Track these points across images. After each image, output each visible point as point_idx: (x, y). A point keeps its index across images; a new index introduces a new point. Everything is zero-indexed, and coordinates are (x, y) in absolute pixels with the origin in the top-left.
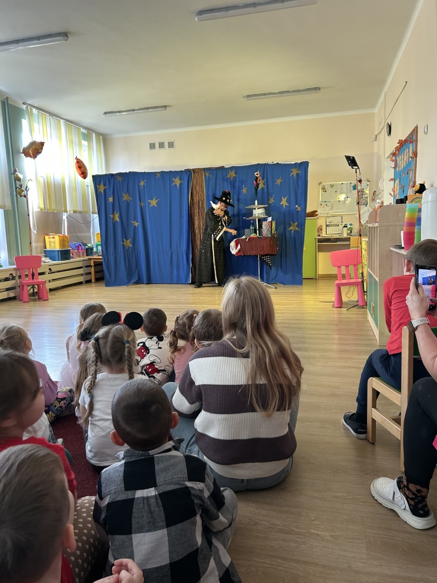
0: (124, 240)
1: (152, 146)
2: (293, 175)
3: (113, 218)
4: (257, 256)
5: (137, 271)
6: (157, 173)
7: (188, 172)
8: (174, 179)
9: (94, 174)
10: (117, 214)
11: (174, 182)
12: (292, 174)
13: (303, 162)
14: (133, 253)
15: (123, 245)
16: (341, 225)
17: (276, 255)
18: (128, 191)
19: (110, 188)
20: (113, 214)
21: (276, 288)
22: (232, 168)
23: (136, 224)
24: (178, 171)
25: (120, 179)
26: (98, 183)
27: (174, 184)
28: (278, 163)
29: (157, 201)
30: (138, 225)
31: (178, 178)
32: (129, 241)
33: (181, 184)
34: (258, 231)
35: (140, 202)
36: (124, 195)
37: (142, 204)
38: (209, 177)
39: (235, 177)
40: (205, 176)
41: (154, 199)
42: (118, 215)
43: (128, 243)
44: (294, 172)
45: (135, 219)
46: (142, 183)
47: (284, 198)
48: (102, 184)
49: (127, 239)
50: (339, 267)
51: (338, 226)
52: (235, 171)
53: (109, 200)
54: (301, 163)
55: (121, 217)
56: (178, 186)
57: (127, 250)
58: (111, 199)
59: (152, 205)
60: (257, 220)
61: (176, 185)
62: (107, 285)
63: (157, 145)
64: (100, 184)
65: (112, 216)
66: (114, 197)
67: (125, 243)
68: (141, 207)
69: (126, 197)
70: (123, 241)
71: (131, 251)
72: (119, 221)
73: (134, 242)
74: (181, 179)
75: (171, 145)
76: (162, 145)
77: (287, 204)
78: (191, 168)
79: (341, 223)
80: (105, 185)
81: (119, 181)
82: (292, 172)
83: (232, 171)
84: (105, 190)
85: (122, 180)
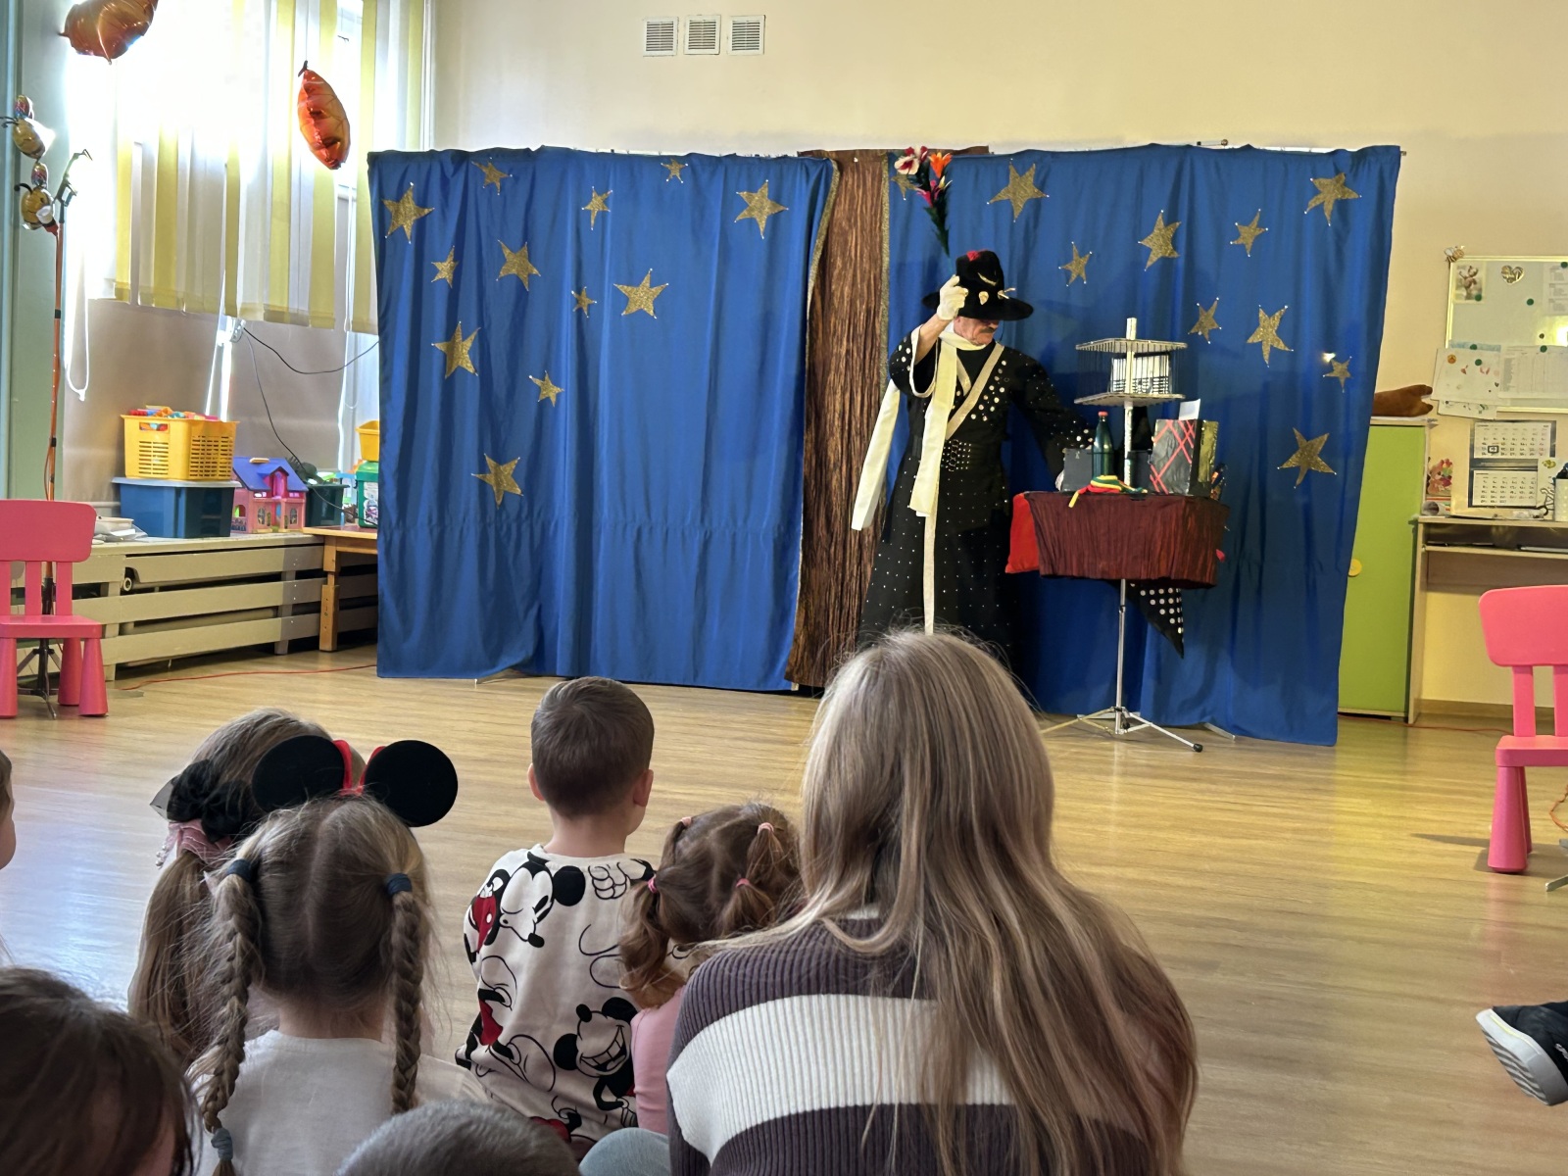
0: (490, 462)
1: (660, 36)
2: (1320, 208)
3: (448, 357)
4: (1117, 584)
5: (534, 612)
6: (669, 159)
7: (816, 163)
8: (744, 194)
9: (380, 147)
10: (464, 339)
11: (744, 205)
12: (1312, 204)
13: (1373, 148)
14: (525, 527)
15: (482, 484)
16: (1549, 465)
17: (1208, 586)
18: (527, 236)
19: (443, 213)
20: (449, 335)
21: (1199, 749)
22: (1024, 158)
23: (552, 392)
24: (767, 160)
25: (493, 176)
26: (392, 187)
27: (743, 215)
28: (1248, 147)
29: (657, 290)
30: (558, 395)
31: (764, 190)
32: (508, 469)
33: (774, 220)
34: (1127, 463)
35: (579, 291)
36: (507, 252)
37: (586, 301)
39: (1035, 204)
40: (895, 188)
41: (646, 281)
42: (469, 343)
43: (507, 479)
44: (1328, 193)
45: (548, 369)
46: (595, 205)
47: (1270, 314)
48: (409, 195)
49: (500, 460)
50: (1524, 670)
51: (1535, 469)
52: (1038, 174)
53: (436, 272)
54: (1363, 153)
55: (482, 353)
56: (762, 226)
57: (498, 513)
58: (444, 270)
59: (633, 308)
60: (1129, 408)
61: (752, 222)
62: (392, 667)
63: (682, 35)
64: (398, 198)
65: (440, 346)
66: (459, 257)
67: (490, 479)
68: (580, 310)
69: (513, 264)
70: (483, 468)
71: (513, 515)
72: (471, 370)
73: (534, 474)
74: (776, 198)
75: (747, 36)
76: (703, 35)
77: (1281, 346)
78: (829, 147)
79: (1547, 457)
80: (422, 202)
81: (491, 186)
82: (1317, 192)
83: (1022, 173)
84: (421, 225)
85: (502, 181)
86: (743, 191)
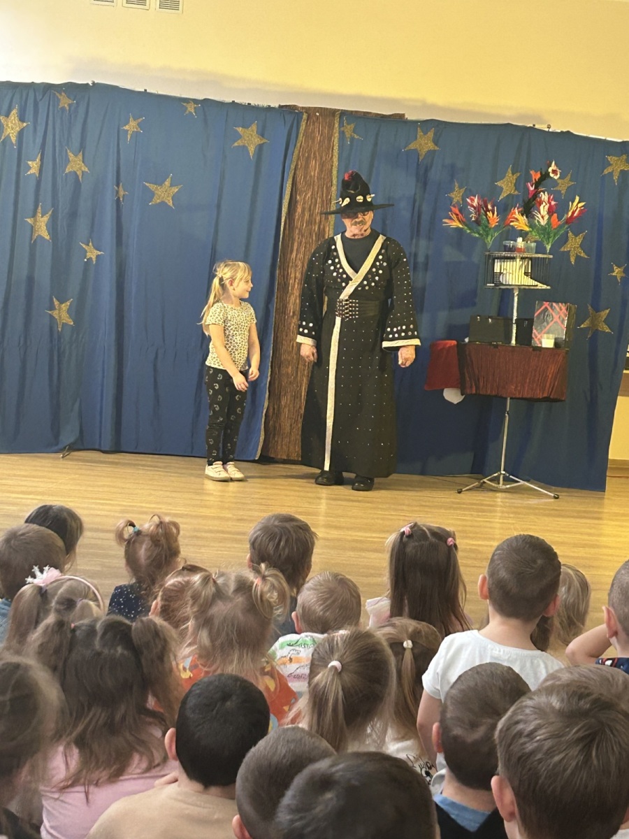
2: (611, 174)
3: (33, 228)
7: (290, 113)
8: (240, 129)
10: (44, 215)
11: (239, 137)
12: (606, 172)
14: (75, 346)
18: (83, 145)
20: (34, 215)
21: (556, 498)
22: (427, 124)
23: (92, 254)
24: (257, 108)
25: (65, 102)
27: (238, 143)
28: (568, 132)
29: (176, 189)
30: (98, 256)
31: (254, 127)
32: (65, 306)
33: (260, 148)
34: (514, 326)
35: (118, 185)
37: (122, 193)
38: (352, 139)
39: (431, 153)
40: (342, 134)
41: (167, 183)
42: (46, 219)
43: (63, 313)
44: (617, 166)
45: (93, 238)
46: (131, 126)
47: (576, 235)
48: (14, 112)
49: (61, 302)
52: (435, 134)
53: (30, 168)
55: (53, 227)
56: (252, 149)
57: (60, 338)
58: (34, 166)
59: (157, 200)
60: (516, 293)
61: (244, 148)
64: (8, 115)
65: (30, 221)
66: (42, 160)
67: (55, 314)
68: (119, 199)
69: (76, 165)
71: (67, 340)
72: (47, 237)
73: (77, 313)
74: (262, 134)
77: (582, 254)
78: (301, 104)
80: (22, 119)
81: (63, 109)
82: (610, 165)
83: (425, 133)
84: (21, 134)
85: (70, 105)
86: (239, 127)
